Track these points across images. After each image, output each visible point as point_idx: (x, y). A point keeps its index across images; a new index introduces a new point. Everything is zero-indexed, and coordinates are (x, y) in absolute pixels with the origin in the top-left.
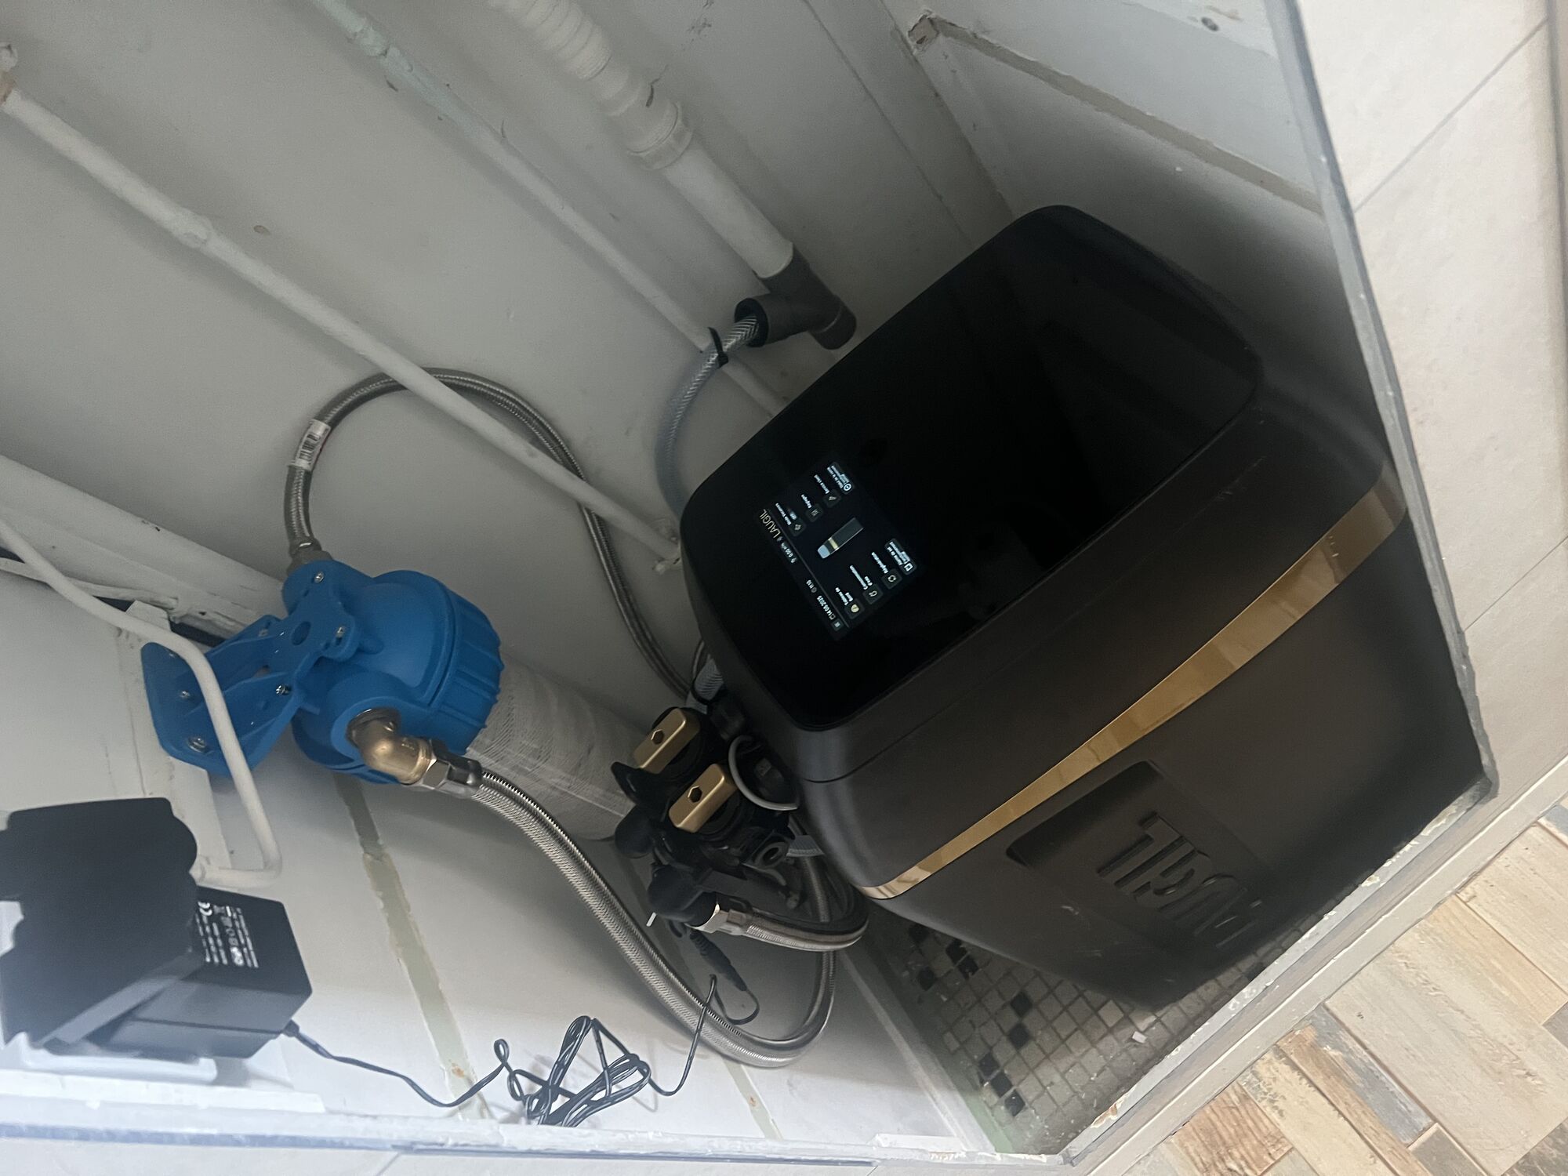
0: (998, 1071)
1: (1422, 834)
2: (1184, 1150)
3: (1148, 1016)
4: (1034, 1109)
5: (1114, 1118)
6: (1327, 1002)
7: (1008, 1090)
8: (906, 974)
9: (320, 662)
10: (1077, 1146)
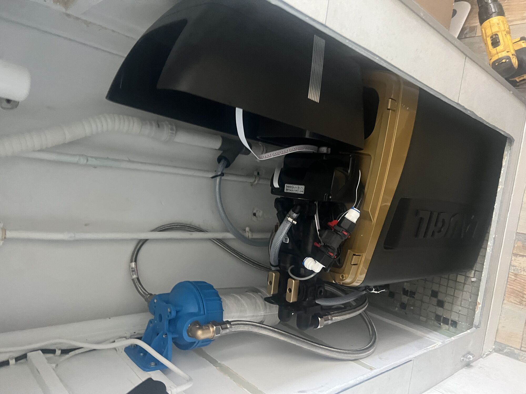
0: (442, 318)
1: (503, 165)
2: (510, 302)
3: (472, 272)
4: (460, 322)
5: (481, 306)
6: (518, 231)
7: (449, 321)
8: (397, 309)
9: (170, 321)
10: (476, 321)
